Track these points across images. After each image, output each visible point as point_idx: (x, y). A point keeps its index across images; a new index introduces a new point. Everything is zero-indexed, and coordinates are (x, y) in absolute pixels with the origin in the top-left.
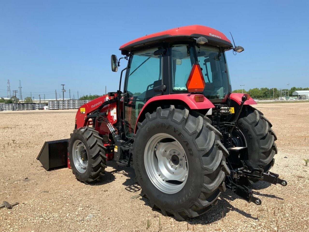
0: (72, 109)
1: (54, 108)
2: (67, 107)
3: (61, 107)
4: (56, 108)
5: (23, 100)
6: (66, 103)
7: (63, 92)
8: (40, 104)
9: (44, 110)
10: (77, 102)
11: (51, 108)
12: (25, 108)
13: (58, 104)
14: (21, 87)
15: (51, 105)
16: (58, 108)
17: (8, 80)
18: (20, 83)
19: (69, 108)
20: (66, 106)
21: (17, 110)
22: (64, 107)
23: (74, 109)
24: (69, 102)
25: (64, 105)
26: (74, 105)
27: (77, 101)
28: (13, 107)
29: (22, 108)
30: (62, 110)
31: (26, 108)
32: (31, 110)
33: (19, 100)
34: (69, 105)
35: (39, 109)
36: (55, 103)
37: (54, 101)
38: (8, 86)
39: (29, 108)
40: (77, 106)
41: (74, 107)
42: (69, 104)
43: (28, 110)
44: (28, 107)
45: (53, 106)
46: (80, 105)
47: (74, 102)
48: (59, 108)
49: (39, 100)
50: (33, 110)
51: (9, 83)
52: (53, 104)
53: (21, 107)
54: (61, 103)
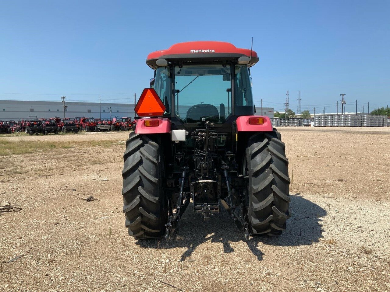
0: (343, 126)
1: (320, 125)
2: (336, 124)
3: (328, 124)
4: (322, 125)
5: (299, 115)
6: (335, 119)
7: (342, 104)
8: (309, 120)
9: (310, 126)
10: (350, 118)
11: (317, 125)
12: (290, 124)
13: (326, 120)
14: (300, 99)
15: (317, 121)
16: (325, 125)
17: (288, 91)
18: (300, 94)
19: (339, 125)
20: (336, 122)
21: (282, 126)
22: (332, 124)
23: (345, 126)
24: (339, 117)
25: (333, 122)
26: (346, 122)
27: (350, 115)
28: (277, 122)
29: (287, 124)
30: (329, 127)
31: (292, 124)
32: (296, 127)
33: (295, 114)
34: (339, 122)
35: (305, 125)
36: (323, 118)
37: (335, 115)
38: (287, 98)
39: (295, 124)
40: (349, 123)
41: (346, 124)
42: (339, 119)
43: (293, 126)
44: (293, 122)
45: (319, 122)
46: (354, 121)
47: (346, 117)
48: (327, 125)
49: (314, 114)
50: (299, 126)
51: (288, 94)
52: (320, 120)
53: (286, 122)
54: (329, 118)
